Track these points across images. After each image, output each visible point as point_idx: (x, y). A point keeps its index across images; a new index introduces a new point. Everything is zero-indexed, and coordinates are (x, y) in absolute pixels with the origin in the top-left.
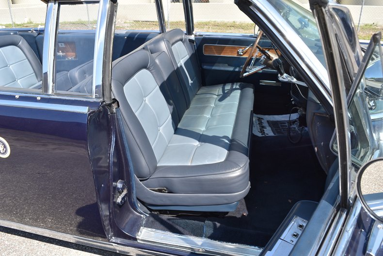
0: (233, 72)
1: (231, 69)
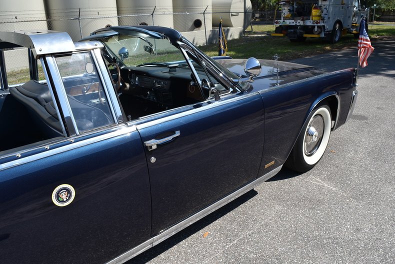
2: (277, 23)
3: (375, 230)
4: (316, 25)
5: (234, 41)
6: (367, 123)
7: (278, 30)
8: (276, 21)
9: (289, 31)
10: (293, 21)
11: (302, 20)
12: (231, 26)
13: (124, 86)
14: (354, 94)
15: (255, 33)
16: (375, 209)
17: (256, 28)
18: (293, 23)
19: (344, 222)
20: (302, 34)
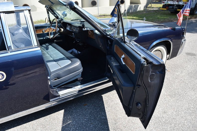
0: (43, 39)
1: (42, 38)
2: (163, 3)
3: (174, 114)
4: (184, 4)
5: (140, 12)
6: (195, 58)
7: (164, 6)
8: (163, 1)
9: (170, 7)
10: (172, 2)
11: (177, 2)
12: (140, 3)
13: (60, 30)
14: (183, 41)
15: (153, 8)
16: (179, 103)
17: (153, 5)
18: (172, 3)
19: (158, 107)
20: (176, 9)
